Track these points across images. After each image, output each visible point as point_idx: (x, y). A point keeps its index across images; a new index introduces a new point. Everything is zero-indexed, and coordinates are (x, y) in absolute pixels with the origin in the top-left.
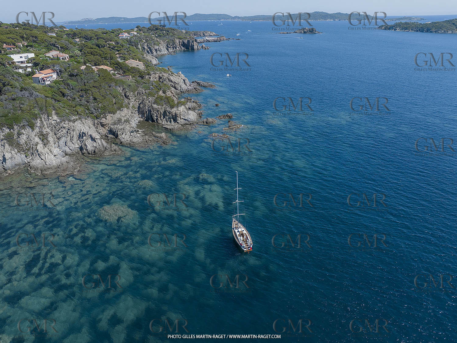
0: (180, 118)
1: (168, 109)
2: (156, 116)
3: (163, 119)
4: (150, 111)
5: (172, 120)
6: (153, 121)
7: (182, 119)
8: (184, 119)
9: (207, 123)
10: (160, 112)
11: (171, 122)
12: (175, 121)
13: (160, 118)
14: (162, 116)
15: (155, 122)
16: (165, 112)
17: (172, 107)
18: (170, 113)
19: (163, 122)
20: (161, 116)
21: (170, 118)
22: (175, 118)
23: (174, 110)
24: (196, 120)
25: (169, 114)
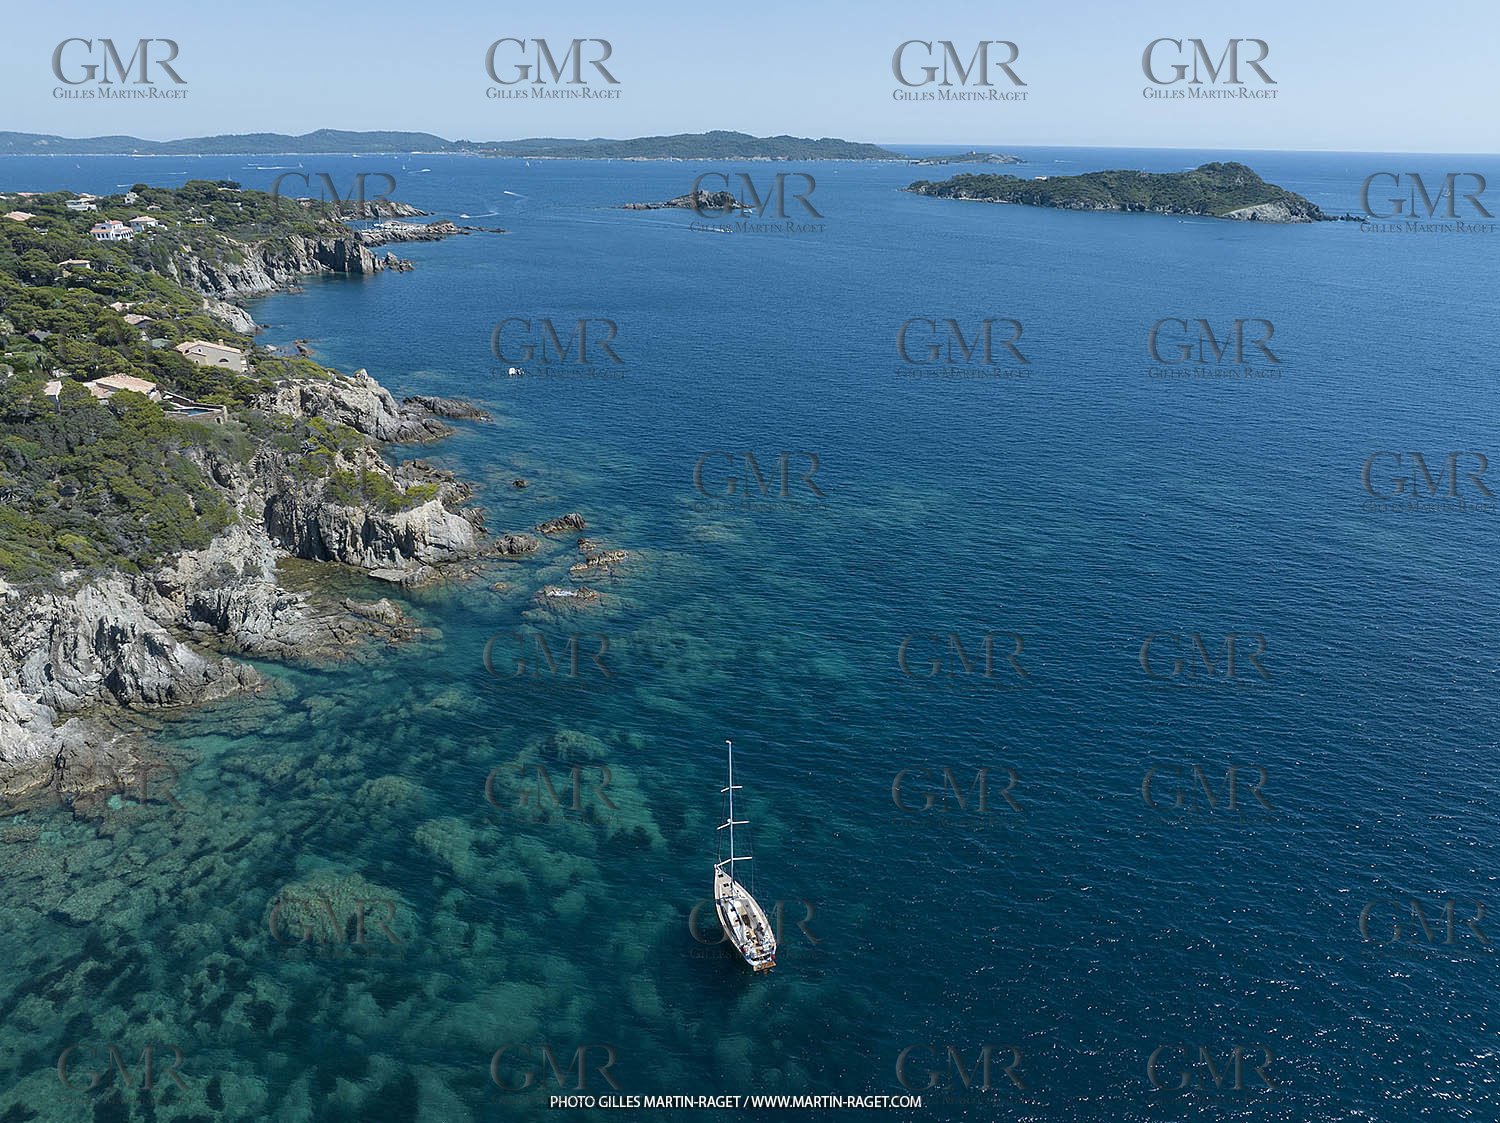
0: (424, 542)
1: (380, 517)
2: (339, 542)
3: (366, 548)
4: (314, 525)
5: (397, 551)
6: (327, 556)
7: (431, 544)
8: (437, 545)
9: (511, 550)
10: (352, 528)
11: (392, 557)
12: (408, 552)
13: (354, 545)
14: (360, 539)
15: (335, 560)
16: (369, 525)
17: (392, 510)
18: (387, 527)
19: (369, 560)
20: (357, 540)
21: (388, 546)
22: (406, 544)
23: (399, 521)
24: (473, 546)
25: (387, 532)
